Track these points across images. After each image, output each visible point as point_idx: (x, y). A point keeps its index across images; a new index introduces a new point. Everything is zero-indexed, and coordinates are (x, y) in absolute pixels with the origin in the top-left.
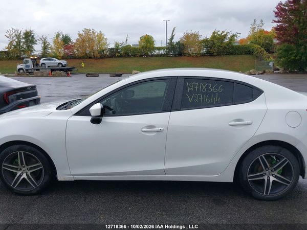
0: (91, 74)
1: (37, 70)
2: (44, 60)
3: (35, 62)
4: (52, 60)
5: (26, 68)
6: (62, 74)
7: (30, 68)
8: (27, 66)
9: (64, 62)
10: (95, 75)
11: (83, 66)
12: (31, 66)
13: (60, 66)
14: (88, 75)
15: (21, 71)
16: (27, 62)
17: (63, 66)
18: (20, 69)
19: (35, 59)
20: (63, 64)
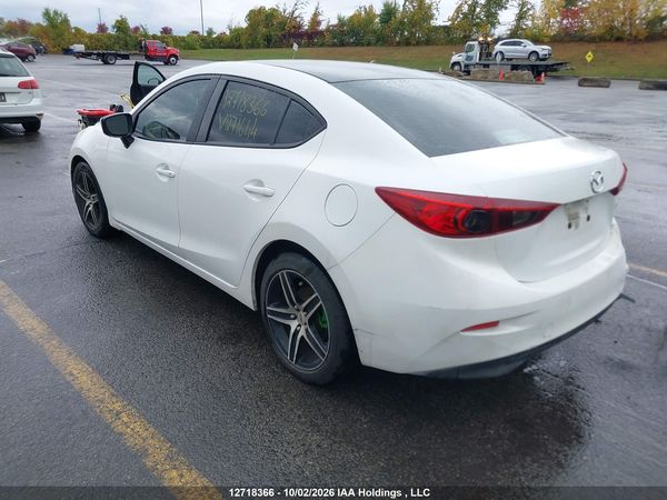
0: (591, 81)
1: (485, 66)
2: (503, 44)
3: (486, 48)
4: (519, 44)
5: (467, 62)
6: (526, 77)
7: (473, 62)
8: (469, 58)
9: (543, 49)
10: (602, 83)
11: (589, 59)
12: (476, 59)
13: (533, 58)
14: (583, 82)
15: (456, 68)
16: (471, 48)
17: (538, 59)
18: (455, 64)
19: (488, 44)
20: (541, 53)
